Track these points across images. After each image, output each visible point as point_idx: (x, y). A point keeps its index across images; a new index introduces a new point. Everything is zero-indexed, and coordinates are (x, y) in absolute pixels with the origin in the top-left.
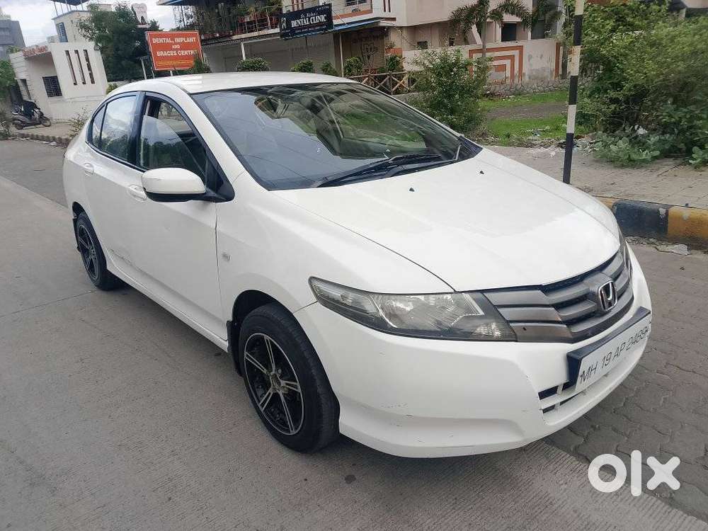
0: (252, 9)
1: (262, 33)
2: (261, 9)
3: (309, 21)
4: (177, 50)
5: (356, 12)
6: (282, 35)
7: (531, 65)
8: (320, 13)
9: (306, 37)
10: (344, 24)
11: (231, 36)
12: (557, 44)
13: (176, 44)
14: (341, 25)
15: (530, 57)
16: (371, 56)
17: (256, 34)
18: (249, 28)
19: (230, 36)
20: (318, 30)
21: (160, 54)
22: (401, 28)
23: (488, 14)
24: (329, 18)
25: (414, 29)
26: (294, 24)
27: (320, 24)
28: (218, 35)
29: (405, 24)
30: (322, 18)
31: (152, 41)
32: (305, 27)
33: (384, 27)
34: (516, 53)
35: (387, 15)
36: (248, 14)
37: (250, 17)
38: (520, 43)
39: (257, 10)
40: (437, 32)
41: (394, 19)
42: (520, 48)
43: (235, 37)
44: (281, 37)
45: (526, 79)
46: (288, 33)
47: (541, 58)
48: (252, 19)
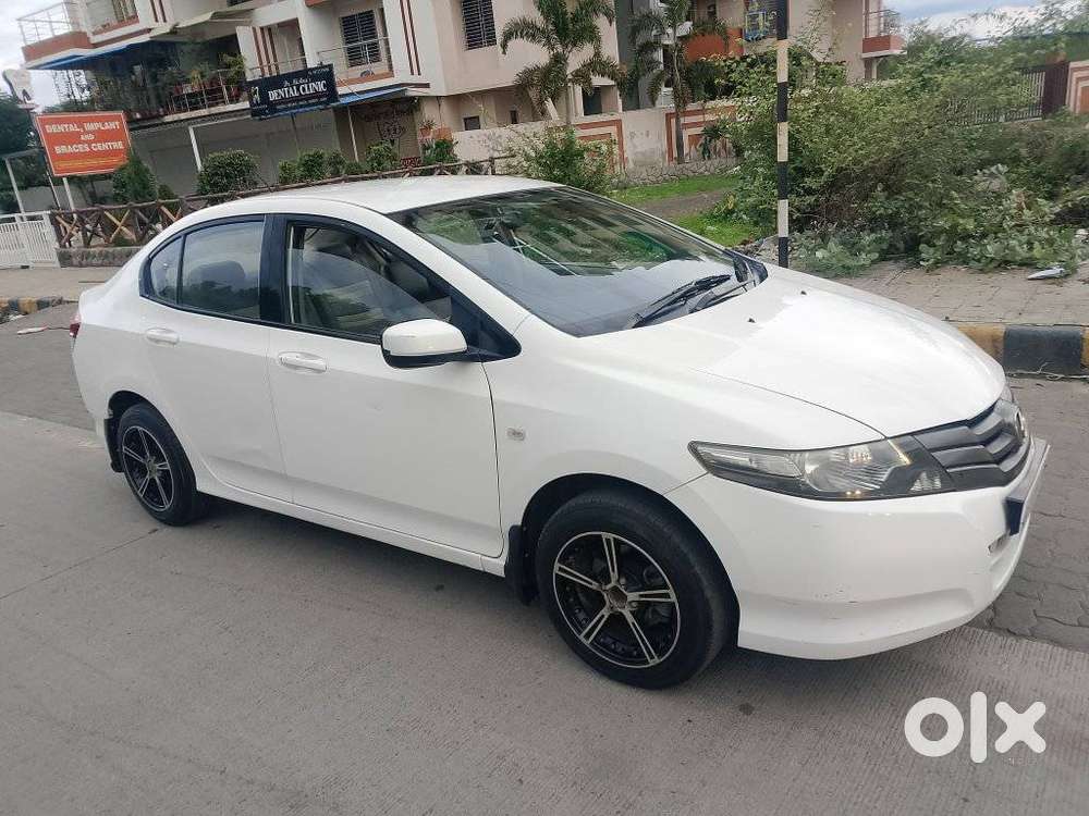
0: (195, 74)
1: (214, 110)
2: (210, 73)
3: (298, 90)
4: (89, 143)
5: (366, 76)
6: (255, 112)
7: (635, 147)
8: (315, 79)
9: (293, 115)
10: (352, 94)
11: (162, 116)
12: (667, 115)
13: (88, 132)
14: (347, 95)
15: (632, 135)
16: (396, 142)
17: (204, 112)
18: (190, 103)
19: (159, 116)
20: (314, 104)
21: (60, 150)
22: (438, 98)
23: (570, 77)
24: (331, 85)
25: (457, 100)
26: (273, 95)
27: (317, 95)
28: (138, 116)
29: (444, 93)
30: (320, 86)
31: (44, 129)
32: (293, 100)
33: (414, 98)
34: (613, 130)
35: (416, 79)
36: (188, 81)
37: (193, 87)
38: (616, 117)
39: (203, 76)
40: (493, 103)
41: (427, 86)
42: (618, 123)
43: (168, 118)
44: (253, 115)
45: (631, 165)
46: (263, 109)
47: (648, 135)
48: (197, 89)
